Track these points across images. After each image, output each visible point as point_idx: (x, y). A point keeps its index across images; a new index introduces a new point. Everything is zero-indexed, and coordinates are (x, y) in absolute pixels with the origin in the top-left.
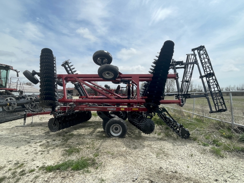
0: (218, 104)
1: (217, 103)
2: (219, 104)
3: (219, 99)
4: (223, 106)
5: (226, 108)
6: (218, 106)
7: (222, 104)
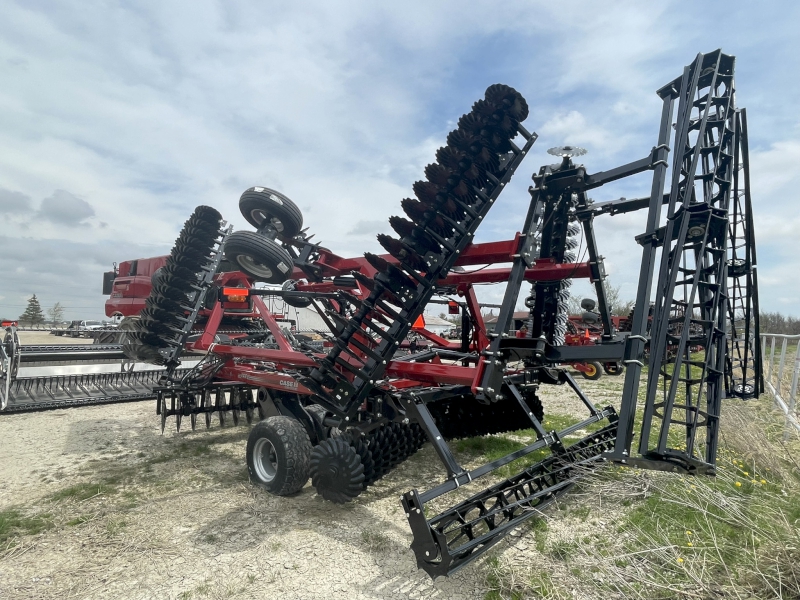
0: (667, 412)
1: (668, 404)
2: (678, 414)
3: (689, 383)
4: (701, 434)
5: (711, 456)
6: (666, 420)
7: (701, 419)
